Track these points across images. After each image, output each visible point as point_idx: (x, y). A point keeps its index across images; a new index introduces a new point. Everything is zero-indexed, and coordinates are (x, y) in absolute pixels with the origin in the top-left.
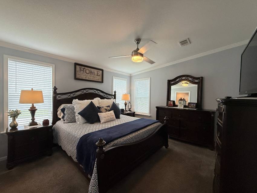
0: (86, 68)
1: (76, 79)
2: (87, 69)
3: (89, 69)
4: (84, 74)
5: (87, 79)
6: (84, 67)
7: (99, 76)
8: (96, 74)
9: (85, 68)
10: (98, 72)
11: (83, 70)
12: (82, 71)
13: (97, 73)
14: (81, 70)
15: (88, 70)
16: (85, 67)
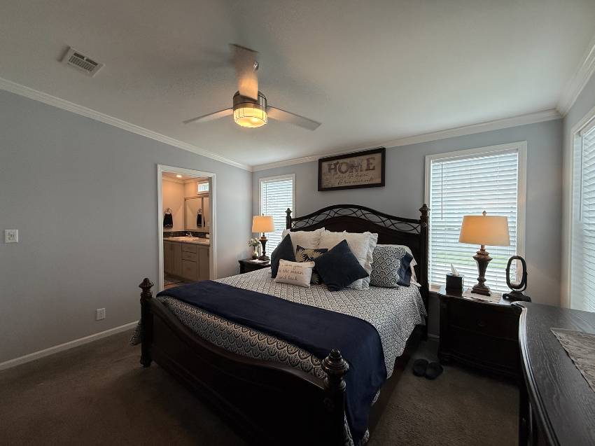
0: (341, 161)
1: (321, 189)
2: (342, 163)
3: (347, 160)
4: (337, 176)
5: (343, 185)
6: (335, 162)
7: (373, 169)
8: (365, 166)
9: (338, 163)
10: (371, 161)
11: (335, 169)
12: (333, 171)
13: (368, 165)
14: (330, 169)
15: (345, 163)
16: (339, 160)
